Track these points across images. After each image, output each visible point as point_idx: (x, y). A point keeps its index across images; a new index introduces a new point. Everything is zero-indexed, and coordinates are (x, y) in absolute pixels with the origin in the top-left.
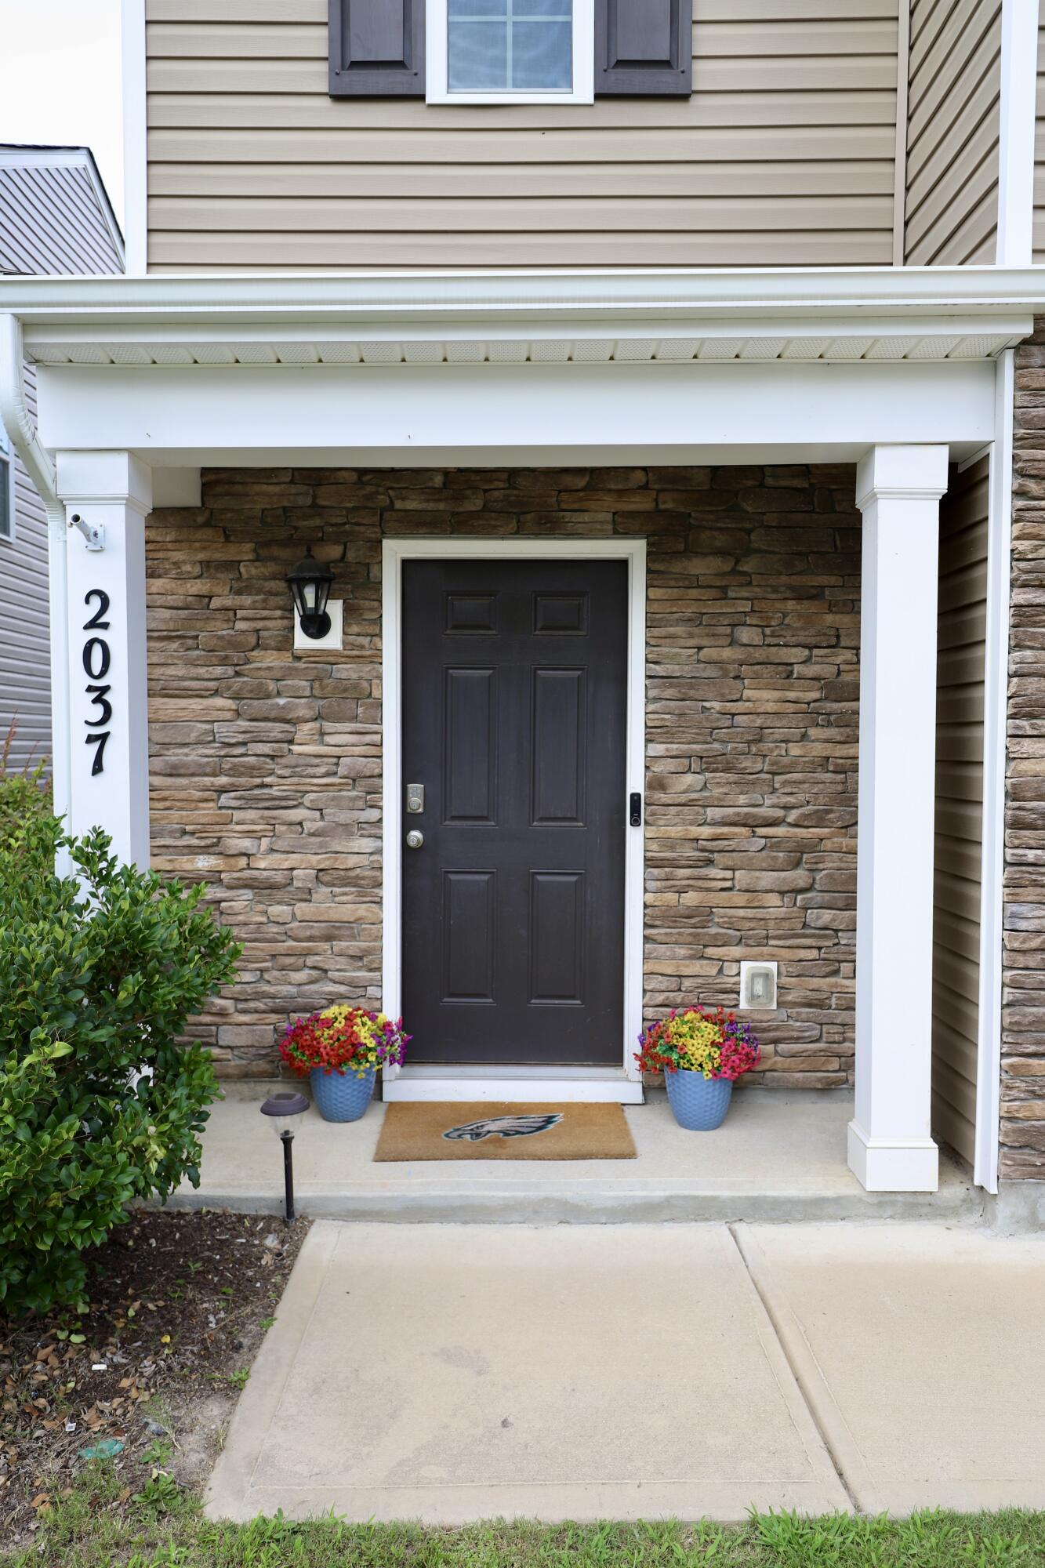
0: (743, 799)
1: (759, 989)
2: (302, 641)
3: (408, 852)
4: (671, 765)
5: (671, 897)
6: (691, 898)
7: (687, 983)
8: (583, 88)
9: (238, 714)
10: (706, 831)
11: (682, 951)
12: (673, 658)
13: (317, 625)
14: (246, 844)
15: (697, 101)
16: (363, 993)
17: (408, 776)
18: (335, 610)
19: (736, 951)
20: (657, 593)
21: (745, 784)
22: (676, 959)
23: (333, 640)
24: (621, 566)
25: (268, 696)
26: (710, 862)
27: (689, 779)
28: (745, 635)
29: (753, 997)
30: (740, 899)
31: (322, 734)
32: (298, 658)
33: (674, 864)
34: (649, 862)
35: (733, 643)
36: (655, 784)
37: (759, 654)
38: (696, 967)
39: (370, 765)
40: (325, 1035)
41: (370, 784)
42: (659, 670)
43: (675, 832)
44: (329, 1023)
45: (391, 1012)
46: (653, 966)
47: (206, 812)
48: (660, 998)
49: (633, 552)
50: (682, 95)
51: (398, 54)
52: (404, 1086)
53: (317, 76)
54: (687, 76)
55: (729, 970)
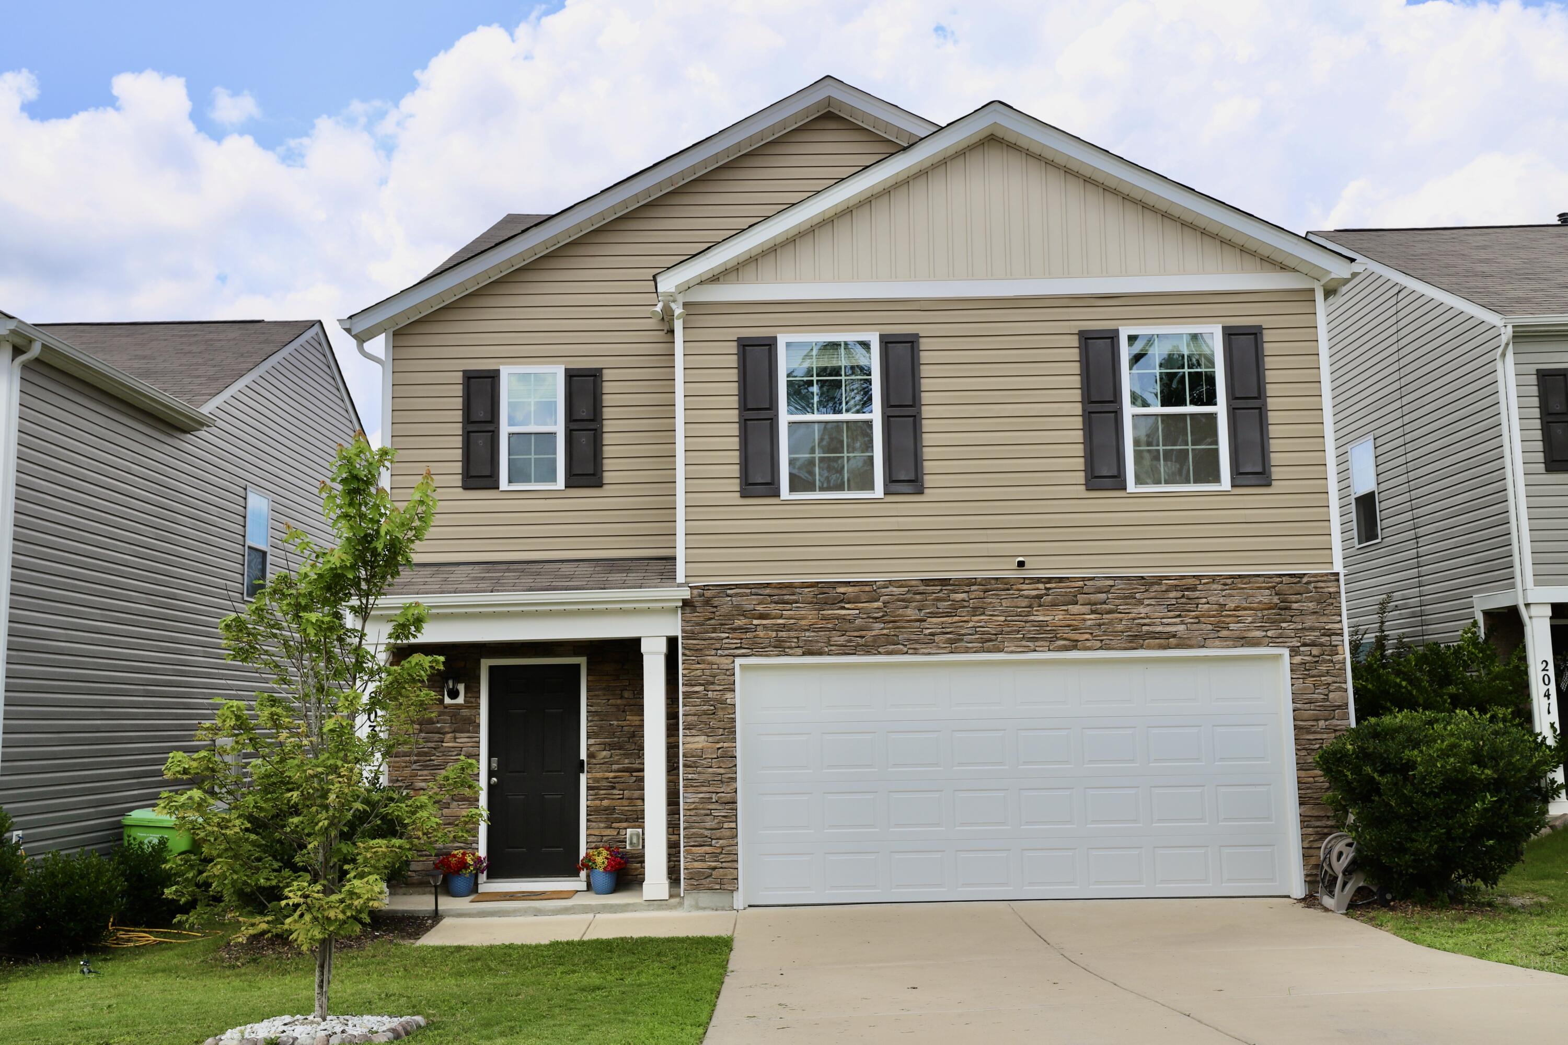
0: (627, 761)
1: (635, 840)
2: (447, 701)
3: (490, 787)
4: (598, 747)
5: (598, 802)
6: (606, 803)
7: (605, 838)
8: (561, 483)
9: (421, 731)
11: (602, 825)
12: (598, 704)
13: (454, 694)
14: (423, 785)
15: (605, 487)
16: (471, 846)
17: (491, 755)
18: (461, 688)
19: (625, 825)
20: (591, 678)
21: (627, 756)
22: (600, 828)
23: (460, 700)
24: (578, 666)
25: (434, 723)
26: (614, 788)
27: (604, 753)
28: (626, 694)
29: (631, 843)
30: (625, 802)
31: (455, 738)
32: (446, 707)
33: (598, 788)
34: (589, 788)
35: (622, 697)
36: (590, 755)
37: (632, 702)
38: (608, 832)
39: (475, 750)
40: (453, 860)
42: (592, 709)
43: (599, 775)
44: (454, 856)
45: (482, 852)
46: (590, 832)
47: (407, 772)
48: (593, 845)
49: (582, 661)
50: (599, 485)
51: (488, 473)
52: (487, 886)
53: (458, 480)
54: (601, 478)
55: (622, 832)
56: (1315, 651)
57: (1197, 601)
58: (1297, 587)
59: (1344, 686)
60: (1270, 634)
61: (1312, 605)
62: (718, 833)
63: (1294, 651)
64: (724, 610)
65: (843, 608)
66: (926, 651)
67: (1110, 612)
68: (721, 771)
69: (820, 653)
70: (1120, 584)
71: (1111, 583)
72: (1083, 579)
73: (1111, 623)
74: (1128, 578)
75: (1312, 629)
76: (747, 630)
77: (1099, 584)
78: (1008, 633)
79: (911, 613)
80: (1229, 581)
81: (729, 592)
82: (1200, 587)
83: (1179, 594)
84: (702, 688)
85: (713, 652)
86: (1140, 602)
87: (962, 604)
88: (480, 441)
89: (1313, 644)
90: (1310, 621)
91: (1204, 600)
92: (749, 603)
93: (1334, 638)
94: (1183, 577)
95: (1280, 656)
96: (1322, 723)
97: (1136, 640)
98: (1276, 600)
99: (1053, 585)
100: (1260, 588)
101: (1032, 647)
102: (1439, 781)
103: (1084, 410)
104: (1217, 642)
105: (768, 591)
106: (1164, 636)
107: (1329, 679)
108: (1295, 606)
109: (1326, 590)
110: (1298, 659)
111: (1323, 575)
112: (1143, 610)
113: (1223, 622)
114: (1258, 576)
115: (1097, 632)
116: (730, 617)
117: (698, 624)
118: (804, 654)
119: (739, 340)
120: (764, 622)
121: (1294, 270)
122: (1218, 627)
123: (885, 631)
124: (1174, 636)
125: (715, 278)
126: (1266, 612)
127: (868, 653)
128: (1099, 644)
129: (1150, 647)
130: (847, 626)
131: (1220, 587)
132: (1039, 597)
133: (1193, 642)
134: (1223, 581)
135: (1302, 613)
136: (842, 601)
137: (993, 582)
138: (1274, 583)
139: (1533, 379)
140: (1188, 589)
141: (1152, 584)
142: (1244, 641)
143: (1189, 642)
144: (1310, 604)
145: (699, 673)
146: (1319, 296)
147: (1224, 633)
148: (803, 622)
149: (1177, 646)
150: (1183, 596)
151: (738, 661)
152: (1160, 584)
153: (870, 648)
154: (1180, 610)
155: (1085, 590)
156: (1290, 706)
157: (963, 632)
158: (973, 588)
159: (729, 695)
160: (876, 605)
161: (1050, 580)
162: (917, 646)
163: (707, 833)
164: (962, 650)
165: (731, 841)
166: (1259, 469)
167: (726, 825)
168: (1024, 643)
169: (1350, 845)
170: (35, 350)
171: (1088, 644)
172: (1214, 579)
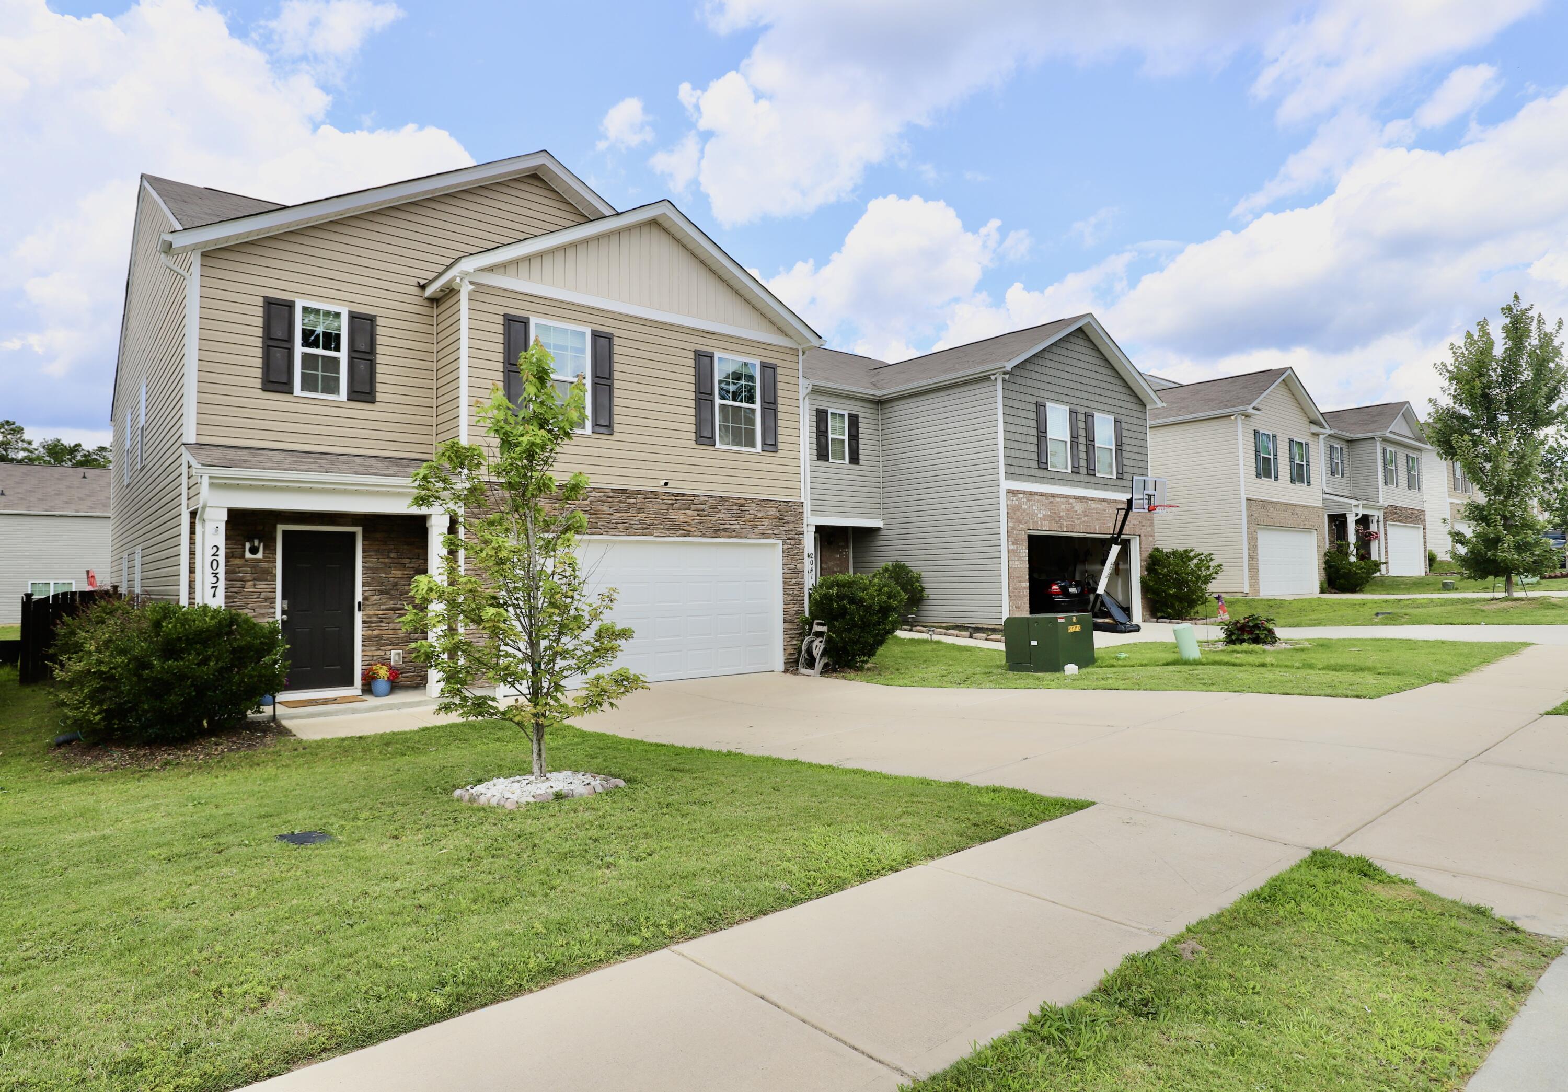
0: (391, 603)
1: (398, 657)
2: (248, 555)
3: (283, 622)
4: (370, 593)
5: (370, 632)
6: (376, 632)
7: (375, 657)
8: (344, 396)
10: (381, 612)
11: (374, 648)
12: (371, 562)
13: (254, 551)
15: (377, 404)
17: (283, 598)
18: (260, 546)
19: (390, 647)
20: (366, 543)
21: (391, 599)
22: (372, 651)
23: (260, 555)
24: (355, 534)
25: (236, 573)
26: (381, 622)
27: (376, 597)
28: (392, 555)
29: (395, 661)
30: (391, 632)
31: (255, 585)
32: (247, 561)
33: (370, 622)
34: (364, 622)
35: (389, 557)
36: (364, 598)
37: (396, 561)
38: (378, 653)
39: (271, 595)
41: (272, 601)
42: (366, 565)
43: (371, 613)
46: (364, 653)
48: (366, 662)
49: (358, 530)
50: (373, 401)
51: (285, 380)
52: (282, 696)
53: (258, 383)
54: (374, 397)
55: (388, 653)
56: (793, 542)
57: (745, 512)
58: (787, 508)
59: (803, 561)
60: (775, 532)
63: (784, 542)
66: (613, 533)
67: (706, 516)
70: (711, 500)
71: (707, 499)
72: (694, 496)
73: (706, 522)
74: (715, 497)
75: (792, 531)
77: (701, 499)
78: (656, 525)
79: (605, 509)
80: (759, 502)
82: (746, 505)
83: (737, 508)
86: (720, 511)
87: (632, 505)
88: (278, 354)
89: (792, 538)
90: (791, 527)
91: (748, 512)
93: (800, 536)
94: (739, 498)
95: (778, 544)
96: (794, 581)
97: (718, 532)
98: (778, 514)
99: (680, 498)
100: (771, 507)
101: (668, 534)
102: (877, 608)
103: (696, 396)
104: (753, 536)
106: (730, 531)
107: (797, 557)
108: (785, 517)
109: (798, 510)
110: (786, 546)
111: (797, 503)
112: (721, 516)
113: (756, 525)
114: (771, 500)
115: (699, 527)
119: (504, 315)
121: (791, 337)
122: (753, 527)
123: (591, 520)
124: (734, 531)
125: (491, 269)
126: (773, 521)
128: (700, 534)
129: (723, 537)
131: (755, 505)
132: (672, 504)
133: (742, 535)
134: (756, 502)
135: (788, 522)
137: (649, 493)
138: (777, 505)
139: (814, 413)
140: (741, 505)
141: (726, 501)
142: (764, 536)
143: (740, 535)
144: (792, 517)
146: (800, 353)
147: (756, 531)
149: (736, 537)
150: (739, 509)
152: (729, 501)
154: (738, 516)
155: (694, 502)
156: (782, 571)
157: (633, 522)
158: (639, 496)
160: (586, 502)
161: (679, 495)
162: (608, 530)
164: (632, 533)
166: (773, 443)
168: (664, 531)
169: (821, 642)
171: (695, 533)
172: (753, 500)
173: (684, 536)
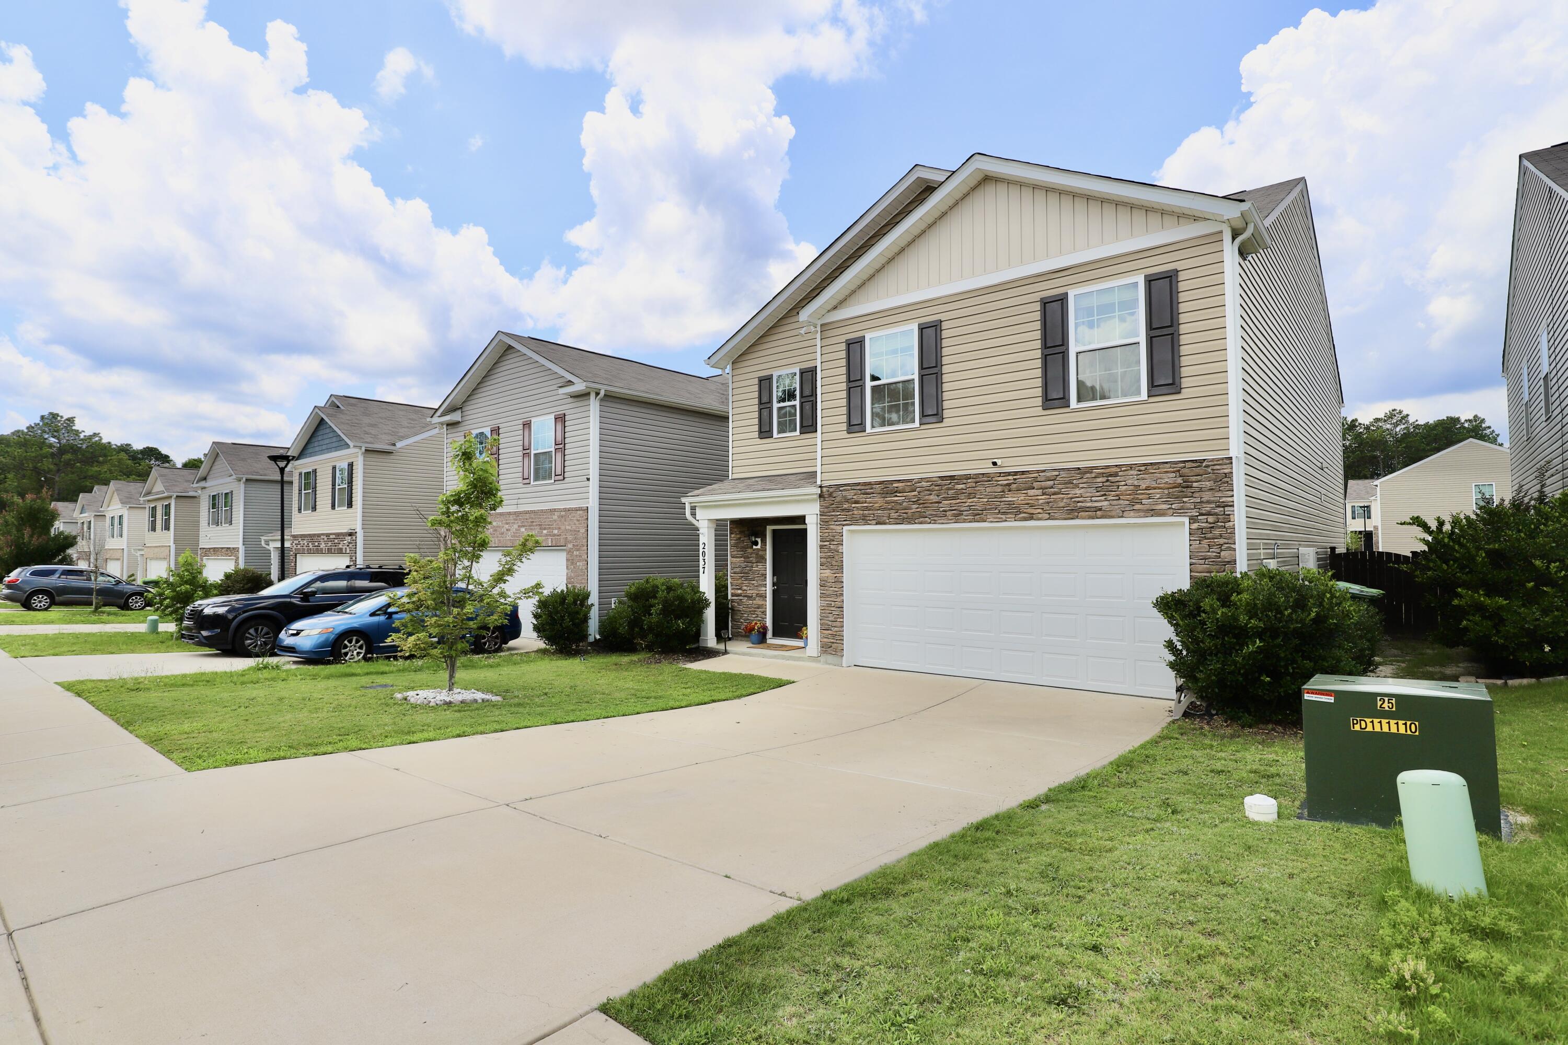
2: (755, 547)
3: (773, 591)
8: (798, 432)
9: (744, 562)
13: (756, 544)
14: (746, 588)
15: (817, 432)
16: (764, 621)
17: (773, 575)
18: (759, 540)
23: (759, 547)
25: (749, 558)
31: (759, 566)
32: (754, 550)
39: (766, 573)
41: (764, 575)
47: (740, 581)
50: (813, 431)
51: (769, 429)
52: (771, 640)
53: (756, 435)
54: (814, 428)
56: (1211, 519)
57: (1117, 484)
58: (1197, 470)
59: (1232, 546)
60: (1173, 506)
61: (1208, 484)
62: (834, 624)
63: (1193, 520)
64: (838, 499)
65: (896, 496)
66: (941, 521)
67: (1054, 494)
68: (836, 589)
69: (885, 524)
70: (1063, 474)
71: (1057, 473)
72: (1038, 471)
73: (1055, 501)
74: (1068, 469)
75: (1208, 502)
76: (849, 510)
77: (1048, 474)
78: (989, 509)
79: (933, 498)
80: (1143, 468)
81: (841, 489)
82: (1120, 474)
83: (1104, 479)
84: (828, 543)
85: (833, 523)
86: (1077, 486)
87: (961, 492)
88: (765, 413)
89: (1209, 514)
90: (1207, 496)
91: (1123, 483)
92: (850, 494)
93: (1226, 509)
94: (1108, 467)
95: (1183, 523)
97: (1074, 512)
98: (1180, 480)
99: (1018, 477)
100: (1167, 472)
101: (1004, 519)
103: (1042, 354)
104: (1132, 513)
105: (859, 487)
106: (1093, 509)
107: (1222, 541)
108: (1195, 485)
109: (1222, 471)
110: (1195, 526)
111: (1218, 460)
112: (1078, 491)
113: (1137, 499)
114: (1167, 463)
115: (1046, 508)
116: (841, 503)
117: (827, 508)
118: (877, 524)
119: (846, 342)
120: (857, 505)
121: (1205, 219)
122: (1133, 502)
123: (918, 510)
124: (1100, 510)
126: (1171, 490)
127: (909, 523)
128: (1047, 516)
130: (898, 507)
131: (1136, 473)
132: (1009, 485)
133: (1113, 513)
134: (1137, 469)
135: (1201, 490)
136: (896, 492)
137: (981, 476)
138: (1179, 468)
140: (1111, 475)
141: (1086, 473)
142: (1153, 512)
143: (1110, 514)
144: (1207, 483)
145: (827, 534)
147: (1138, 507)
148: (876, 505)
149: (1102, 517)
150: (1108, 481)
151: (845, 528)
152: (1091, 473)
153: (910, 520)
154: (1103, 491)
155: (1039, 480)
156: (1188, 561)
157: (962, 509)
158: (969, 481)
159: (840, 547)
160: (913, 493)
161: (1016, 473)
162: (935, 519)
163: (830, 623)
164: (962, 521)
165: (841, 629)
166: (1170, 382)
167: (838, 620)
168: (999, 516)
170: (602, 393)
171: (1040, 516)
172: (1131, 467)
173: (1025, 519)
